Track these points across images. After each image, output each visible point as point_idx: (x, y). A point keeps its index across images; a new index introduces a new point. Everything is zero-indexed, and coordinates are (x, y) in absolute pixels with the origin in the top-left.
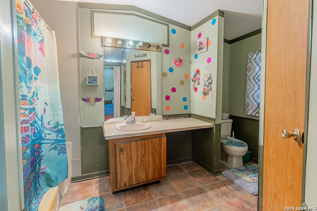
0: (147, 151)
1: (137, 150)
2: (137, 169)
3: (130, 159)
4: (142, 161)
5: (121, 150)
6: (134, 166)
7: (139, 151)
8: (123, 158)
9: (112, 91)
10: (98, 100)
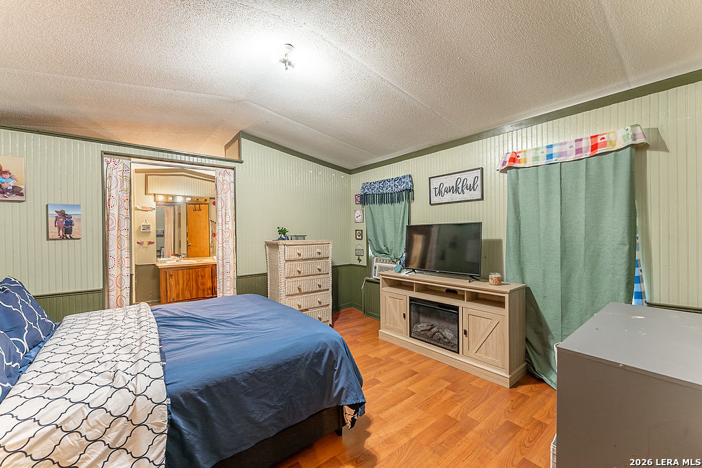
0: (191, 277)
1: (183, 276)
2: (183, 289)
3: (177, 283)
4: (187, 284)
5: (171, 276)
6: (181, 287)
7: (185, 277)
8: (172, 281)
9: (163, 236)
10: (150, 243)
